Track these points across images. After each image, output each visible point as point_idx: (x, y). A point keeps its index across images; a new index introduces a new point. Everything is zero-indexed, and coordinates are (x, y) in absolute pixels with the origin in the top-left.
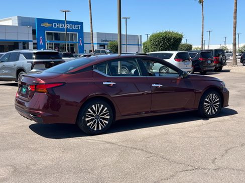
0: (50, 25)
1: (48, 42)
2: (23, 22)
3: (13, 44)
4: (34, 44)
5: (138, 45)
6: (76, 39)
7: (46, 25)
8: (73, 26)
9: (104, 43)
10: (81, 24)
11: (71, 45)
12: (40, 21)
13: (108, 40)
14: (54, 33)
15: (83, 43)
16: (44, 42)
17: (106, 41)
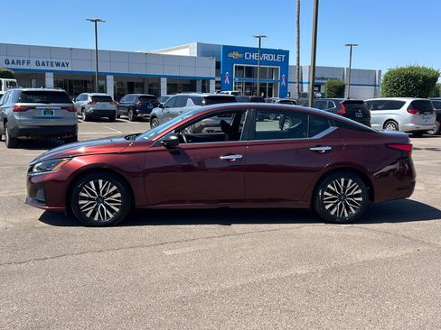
0: (241, 56)
1: (237, 79)
2: (205, 50)
3: (189, 83)
4: (217, 82)
5: (375, 85)
6: (277, 76)
7: (235, 55)
8: (273, 56)
9: (320, 81)
10: (287, 53)
11: (269, 84)
12: (228, 49)
13: (326, 77)
14: (247, 67)
15: (287, 82)
16: (231, 80)
17: (323, 78)
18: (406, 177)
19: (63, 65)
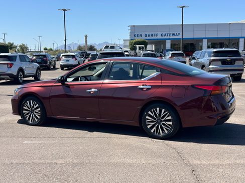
18: (225, 110)
19: (177, 35)
